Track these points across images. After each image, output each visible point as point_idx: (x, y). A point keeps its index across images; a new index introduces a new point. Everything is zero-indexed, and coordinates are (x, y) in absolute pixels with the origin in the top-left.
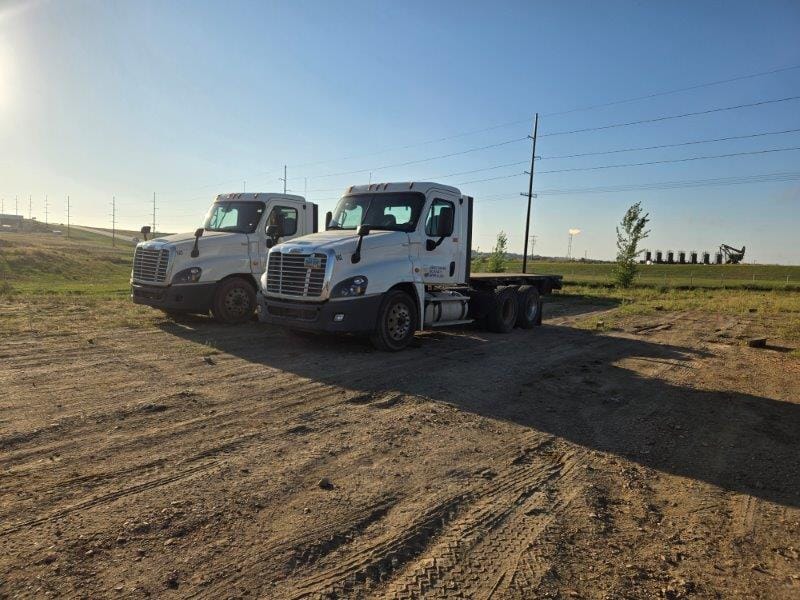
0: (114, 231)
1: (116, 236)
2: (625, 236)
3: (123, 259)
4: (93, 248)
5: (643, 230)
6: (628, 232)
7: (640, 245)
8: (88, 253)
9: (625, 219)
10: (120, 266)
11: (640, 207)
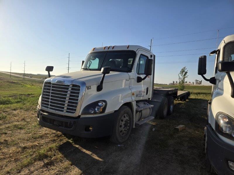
0: (11, 73)
1: (11, 74)
2: (181, 77)
3: (14, 82)
4: (3, 78)
5: (187, 75)
6: (182, 76)
7: (186, 80)
8: (2, 80)
9: (181, 71)
10: (13, 84)
11: (186, 68)
